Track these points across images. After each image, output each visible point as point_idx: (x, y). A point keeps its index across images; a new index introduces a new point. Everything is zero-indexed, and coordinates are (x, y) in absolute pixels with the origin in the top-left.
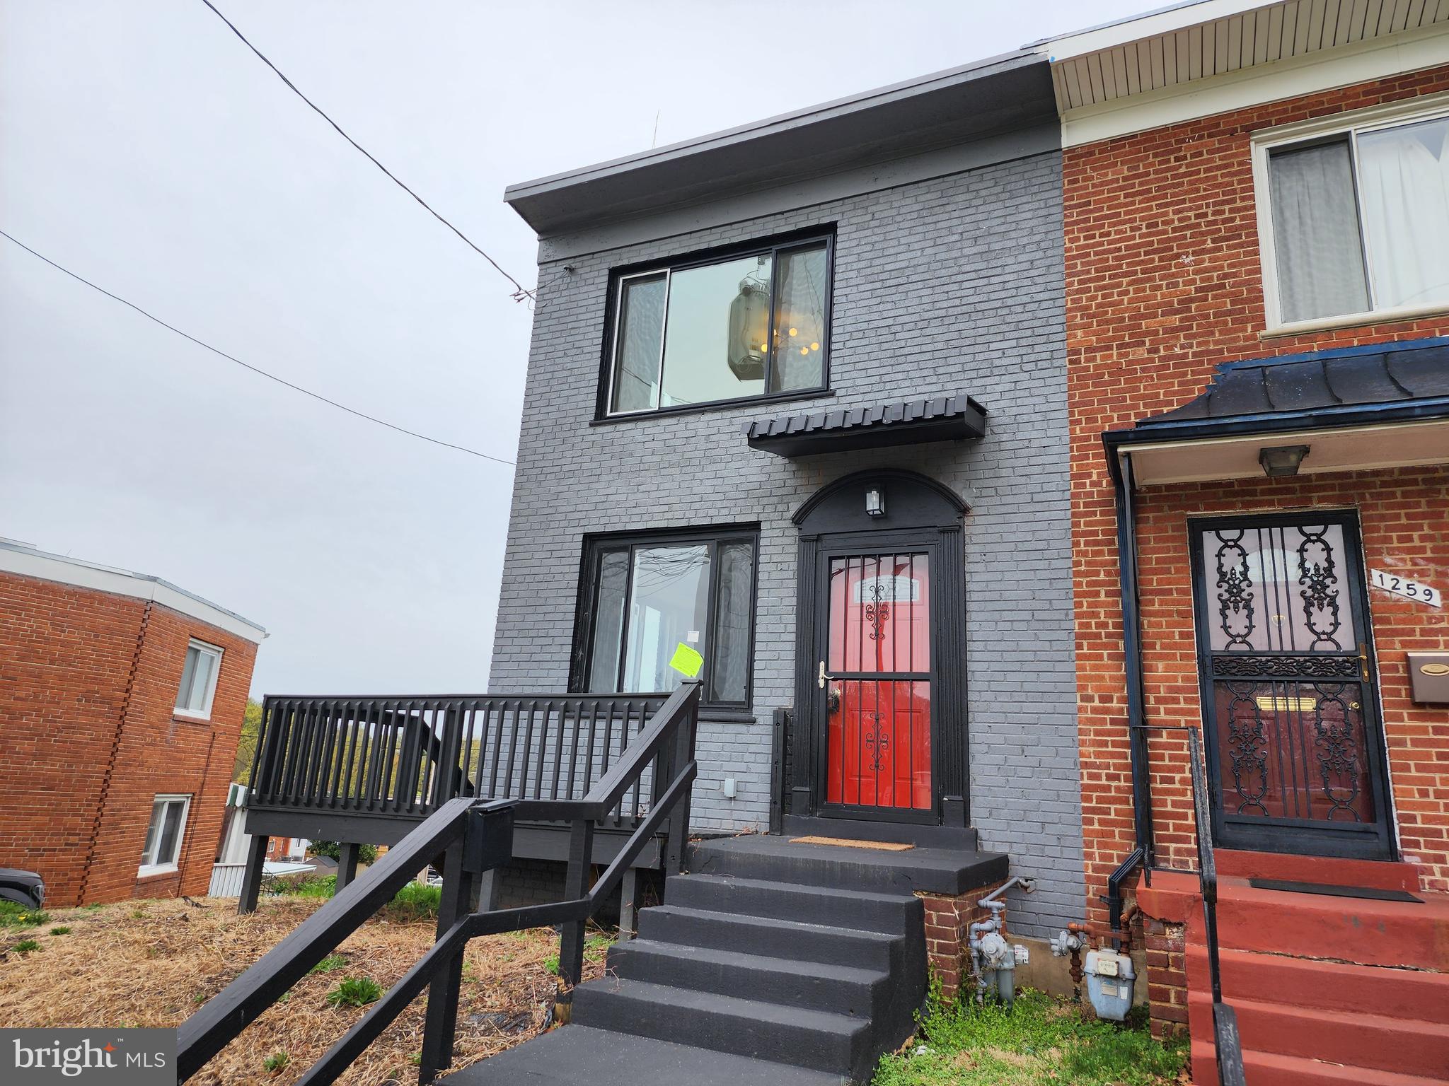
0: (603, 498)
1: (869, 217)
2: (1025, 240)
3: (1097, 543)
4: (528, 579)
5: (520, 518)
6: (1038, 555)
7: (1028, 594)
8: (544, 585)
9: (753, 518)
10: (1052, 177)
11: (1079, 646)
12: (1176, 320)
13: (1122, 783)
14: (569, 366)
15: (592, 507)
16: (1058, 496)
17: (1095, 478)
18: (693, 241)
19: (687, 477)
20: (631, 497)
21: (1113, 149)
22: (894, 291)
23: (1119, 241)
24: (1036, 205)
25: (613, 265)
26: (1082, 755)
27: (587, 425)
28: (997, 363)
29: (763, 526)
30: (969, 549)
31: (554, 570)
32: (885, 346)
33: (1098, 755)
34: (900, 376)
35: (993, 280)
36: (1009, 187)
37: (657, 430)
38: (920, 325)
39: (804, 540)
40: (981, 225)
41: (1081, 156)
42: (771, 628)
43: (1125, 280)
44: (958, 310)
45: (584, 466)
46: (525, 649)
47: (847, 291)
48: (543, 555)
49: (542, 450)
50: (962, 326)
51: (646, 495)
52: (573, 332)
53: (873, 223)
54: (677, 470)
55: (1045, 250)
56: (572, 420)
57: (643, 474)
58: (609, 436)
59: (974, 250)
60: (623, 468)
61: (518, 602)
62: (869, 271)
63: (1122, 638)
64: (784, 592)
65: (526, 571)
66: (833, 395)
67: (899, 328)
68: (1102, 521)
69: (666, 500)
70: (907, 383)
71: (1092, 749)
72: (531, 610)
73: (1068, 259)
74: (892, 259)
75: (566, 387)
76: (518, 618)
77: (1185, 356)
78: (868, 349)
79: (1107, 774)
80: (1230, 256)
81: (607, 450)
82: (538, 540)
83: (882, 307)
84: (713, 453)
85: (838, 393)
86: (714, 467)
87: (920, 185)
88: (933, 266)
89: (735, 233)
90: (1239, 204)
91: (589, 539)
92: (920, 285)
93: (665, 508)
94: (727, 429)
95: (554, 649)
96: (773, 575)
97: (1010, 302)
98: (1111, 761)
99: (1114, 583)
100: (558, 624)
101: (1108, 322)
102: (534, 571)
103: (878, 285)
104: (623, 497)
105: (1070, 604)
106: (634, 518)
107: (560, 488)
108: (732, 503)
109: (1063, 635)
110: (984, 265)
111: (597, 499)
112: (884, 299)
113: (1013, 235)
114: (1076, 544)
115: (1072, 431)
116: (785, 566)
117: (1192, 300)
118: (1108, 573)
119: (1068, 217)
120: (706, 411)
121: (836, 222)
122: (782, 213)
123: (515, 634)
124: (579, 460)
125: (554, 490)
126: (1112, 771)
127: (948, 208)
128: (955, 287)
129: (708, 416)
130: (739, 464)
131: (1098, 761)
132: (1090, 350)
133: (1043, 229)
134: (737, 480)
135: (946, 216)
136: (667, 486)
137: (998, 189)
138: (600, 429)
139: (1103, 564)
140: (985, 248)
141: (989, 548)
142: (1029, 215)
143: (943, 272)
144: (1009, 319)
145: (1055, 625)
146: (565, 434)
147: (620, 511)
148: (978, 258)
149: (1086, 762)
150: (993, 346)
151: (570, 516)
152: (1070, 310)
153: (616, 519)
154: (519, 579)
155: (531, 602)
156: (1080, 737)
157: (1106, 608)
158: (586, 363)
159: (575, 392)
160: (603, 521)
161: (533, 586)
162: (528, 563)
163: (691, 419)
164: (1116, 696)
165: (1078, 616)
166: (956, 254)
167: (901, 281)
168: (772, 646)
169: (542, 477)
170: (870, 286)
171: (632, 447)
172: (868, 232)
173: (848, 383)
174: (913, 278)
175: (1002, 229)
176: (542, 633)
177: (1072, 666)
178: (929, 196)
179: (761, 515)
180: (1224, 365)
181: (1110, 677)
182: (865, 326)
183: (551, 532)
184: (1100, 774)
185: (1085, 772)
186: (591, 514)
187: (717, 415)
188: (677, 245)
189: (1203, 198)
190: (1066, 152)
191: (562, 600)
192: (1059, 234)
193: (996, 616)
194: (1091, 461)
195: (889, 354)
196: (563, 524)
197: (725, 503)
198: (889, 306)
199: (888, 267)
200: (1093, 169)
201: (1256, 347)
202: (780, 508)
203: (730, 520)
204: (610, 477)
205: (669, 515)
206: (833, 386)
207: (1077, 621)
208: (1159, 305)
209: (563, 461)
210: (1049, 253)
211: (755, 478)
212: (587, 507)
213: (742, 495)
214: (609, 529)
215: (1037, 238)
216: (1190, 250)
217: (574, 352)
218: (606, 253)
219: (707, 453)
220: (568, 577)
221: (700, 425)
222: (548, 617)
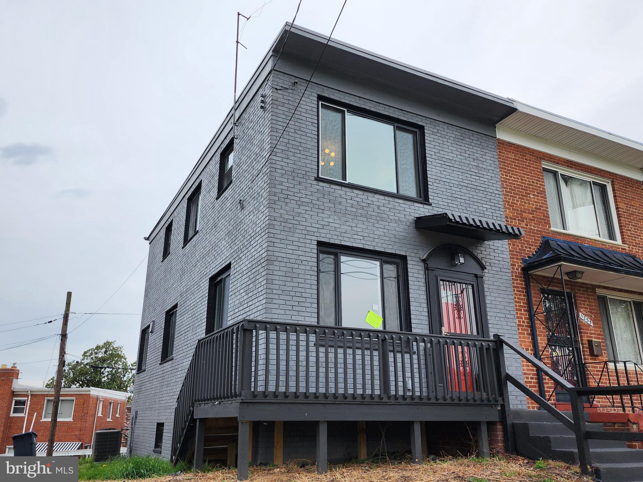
0: (327, 224)
1: (436, 131)
2: (489, 168)
3: (519, 291)
4: (285, 260)
5: (275, 222)
6: (504, 292)
7: (503, 307)
8: (296, 266)
9: (404, 253)
10: (494, 147)
11: (519, 329)
12: (531, 216)
13: (534, 380)
14: (299, 140)
15: (321, 226)
16: (507, 271)
17: (517, 267)
18: (361, 102)
19: (370, 224)
20: (342, 227)
21: (509, 146)
22: (449, 168)
23: (514, 181)
24: (491, 155)
25: (319, 93)
26: (524, 370)
27: (313, 178)
28: (485, 213)
29: (408, 258)
30: (485, 286)
31: (301, 258)
32: (448, 191)
33: (528, 370)
34: (455, 206)
35: (481, 179)
36: (482, 144)
37: (352, 194)
38: (459, 186)
39: (427, 269)
40: (475, 154)
41: (501, 143)
42: (418, 309)
43: (518, 196)
44: (471, 186)
45: (314, 202)
46: (288, 303)
47: (432, 160)
48: (294, 248)
49: (287, 184)
50: (473, 193)
51: (350, 228)
52: (298, 121)
53: (438, 134)
54: (365, 219)
55: (495, 174)
56: (304, 173)
57: (347, 216)
58: (327, 189)
59: (474, 164)
60: (336, 209)
61: (280, 273)
62: (438, 155)
63: (529, 328)
64: (421, 292)
65: (284, 255)
66: (430, 205)
67: (452, 185)
68: (520, 283)
69: (361, 234)
70: (457, 210)
71: (526, 368)
72: (289, 279)
73: (502, 181)
74: (446, 154)
75: (298, 152)
76: (280, 283)
77: (534, 230)
78: (442, 189)
79: (530, 377)
80: (541, 200)
81: (326, 197)
82: (289, 238)
83: (445, 173)
84: (382, 215)
85: (433, 205)
86: (383, 223)
87: (454, 127)
88: (461, 164)
89: (382, 109)
90: (541, 183)
91: (320, 244)
92: (457, 170)
93: (361, 238)
94: (388, 206)
95: (306, 305)
96: (416, 283)
97: (487, 190)
98: (531, 372)
99: (525, 307)
100: (307, 291)
101: (515, 210)
102: (289, 256)
103: (443, 163)
104: (338, 226)
105: (514, 313)
106: (345, 239)
107: (299, 211)
108: (393, 244)
109: (514, 324)
110: (477, 171)
111: (324, 223)
112: (445, 170)
113: (485, 163)
114: (514, 290)
115: (509, 247)
116: (419, 280)
117: (534, 211)
118: (523, 303)
119: (500, 165)
120: (377, 193)
121: (424, 126)
122: (402, 110)
123: (280, 292)
124: (311, 197)
125: (296, 210)
126: (531, 376)
127: (464, 142)
128: (469, 176)
129: (377, 196)
130: (395, 225)
131: (528, 372)
132: (511, 218)
133: (493, 166)
134: (394, 232)
135: (463, 145)
136: (361, 226)
137: (479, 143)
138: (321, 184)
139: (522, 299)
140: (476, 164)
141: (491, 287)
142: (489, 158)
143: (465, 168)
144: (488, 197)
145: (511, 320)
146: (300, 180)
147: (338, 233)
148: (475, 168)
149: (525, 373)
150: (484, 206)
151: (308, 228)
152: (504, 201)
153: (335, 237)
154: (279, 259)
155: (289, 274)
156: (522, 363)
157: (525, 315)
158: (309, 143)
159: (304, 157)
160: (329, 236)
161: (288, 265)
162: (284, 251)
163: (369, 194)
164: (530, 348)
165: (518, 317)
166: (468, 162)
167: (451, 165)
168: (418, 317)
169: (288, 201)
170: (440, 162)
171: (340, 199)
172: (437, 137)
173: (436, 202)
174: (455, 166)
175: (481, 159)
176: (298, 294)
177: (517, 336)
178: (457, 133)
179: (407, 253)
180: (544, 237)
181: (528, 341)
182: (440, 178)
183: (296, 235)
184: (529, 377)
185: (525, 376)
186: (321, 231)
187: (382, 197)
188: (353, 100)
189: (533, 176)
190: (497, 140)
191: (309, 277)
192: (498, 170)
193: (495, 314)
194: (515, 260)
195: (450, 195)
196: (304, 232)
197: (390, 243)
198: (448, 174)
199: (446, 157)
200: (505, 151)
201: (549, 233)
202: (415, 251)
203: (393, 252)
204: (329, 213)
205: (363, 242)
206: (430, 201)
207: (517, 320)
208: (527, 210)
209: (299, 195)
210: (497, 176)
211: (402, 234)
212: (318, 226)
213: (397, 240)
214: (332, 241)
215: (492, 168)
216: (532, 193)
217: (300, 133)
218: (315, 85)
219: (380, 215)
220: (310, 264)
221: (374, 199)
222: (301, 285)
